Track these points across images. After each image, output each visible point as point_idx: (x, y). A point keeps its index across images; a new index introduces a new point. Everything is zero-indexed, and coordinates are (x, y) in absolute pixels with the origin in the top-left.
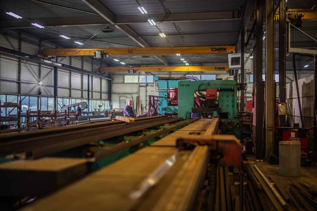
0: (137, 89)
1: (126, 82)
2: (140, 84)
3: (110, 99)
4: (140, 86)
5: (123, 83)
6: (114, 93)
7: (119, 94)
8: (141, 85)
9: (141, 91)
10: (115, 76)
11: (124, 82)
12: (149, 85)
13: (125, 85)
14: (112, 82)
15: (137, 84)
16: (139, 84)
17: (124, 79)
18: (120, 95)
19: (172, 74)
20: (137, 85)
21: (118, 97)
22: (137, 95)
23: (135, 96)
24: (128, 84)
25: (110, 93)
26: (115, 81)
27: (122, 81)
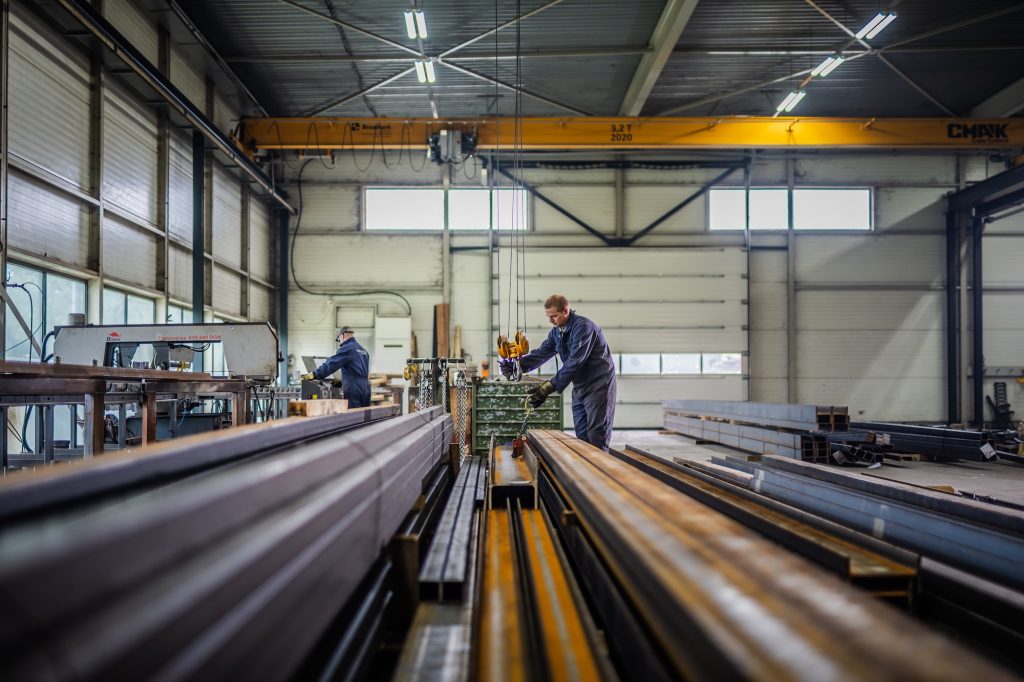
0: (438, 264)
1: (370, 224)
2: (452, 235)
3: (279, 320)
4: (453, 250)
5: (358, 229)
6: (301, 288)
7: (332, 291)
8: (458, 242)
9: (457, 277)
10: (307, 191)
11: (358, 227)
12: (503, 241)
13: (365, 240)
14: (292, 222)
15: (439, 235)
16: (446, 236)
17: (359, 210)
18: (338, 299)
19: (632, 184)
20: (436, 244)
21: (325, 306)
22: (438, 300)
23: (425, 304)
24: (385, 239)
25: (280, 286)
26: (310, 218)
27: (350, 221)
